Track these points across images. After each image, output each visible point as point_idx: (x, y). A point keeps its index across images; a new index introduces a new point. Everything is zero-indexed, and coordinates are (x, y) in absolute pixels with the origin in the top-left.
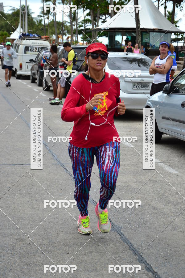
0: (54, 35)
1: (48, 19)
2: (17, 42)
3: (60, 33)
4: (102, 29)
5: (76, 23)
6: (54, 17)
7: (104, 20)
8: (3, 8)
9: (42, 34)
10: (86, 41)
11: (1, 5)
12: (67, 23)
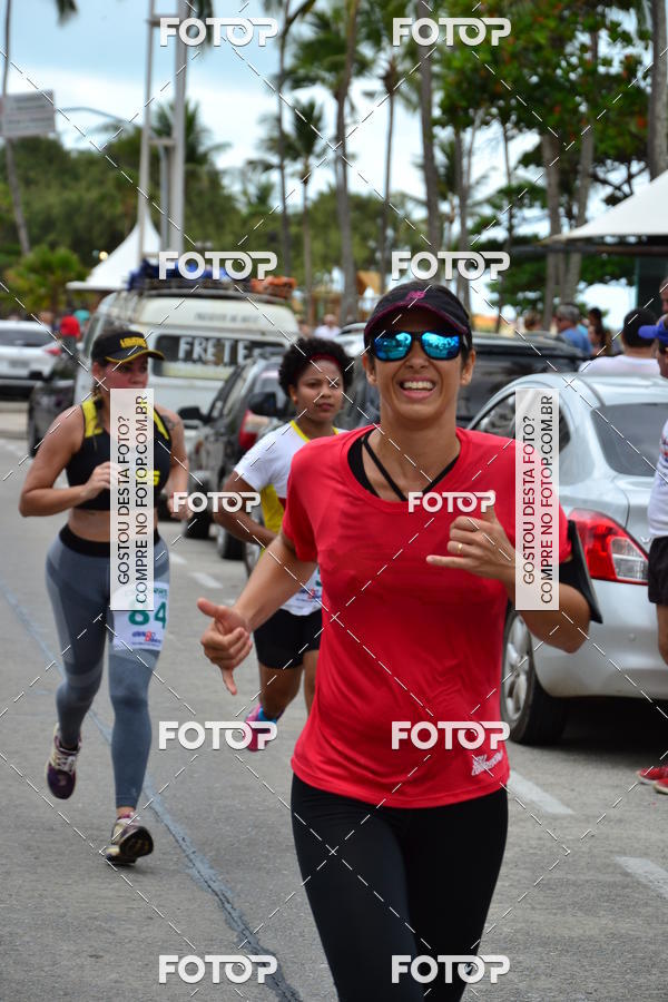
1: (305, 181)
2: (115, 312)
3: (370, 263)
4: (609, 240)
5: (463, 205)
6: (336, 171)
7: (618, 188)
10: (514, 304)
11: (43, 107)
12: (410, 206)
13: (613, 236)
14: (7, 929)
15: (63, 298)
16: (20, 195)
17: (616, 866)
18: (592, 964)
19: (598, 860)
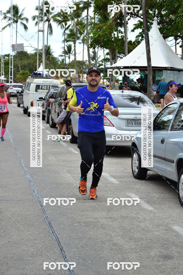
1: (69, 58)
6: (74, 56)
8: (23, 48)
11: (22, 46)
16: (20, 61)
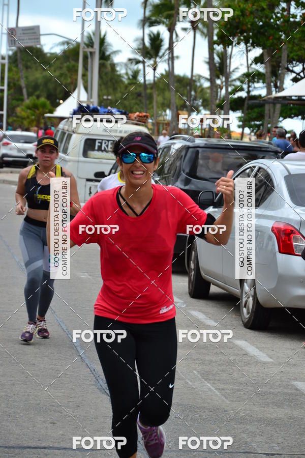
0: (168, 112)
1: (155, 69)
2: (66, 128)
3: (183, 107)
4: (293, 98)
5: (227, 79)
6: (169, 64)
7: (298, 74)
9: (137, 106)
10: (250, 127)
11: (35, 33)
12: (202, 81)
13: (296, 96)
14: (13, 410)
15: (42, 121)
16: (24, 73)
17: (292, 386)
18: (281, 430)
19: (284, 383)
